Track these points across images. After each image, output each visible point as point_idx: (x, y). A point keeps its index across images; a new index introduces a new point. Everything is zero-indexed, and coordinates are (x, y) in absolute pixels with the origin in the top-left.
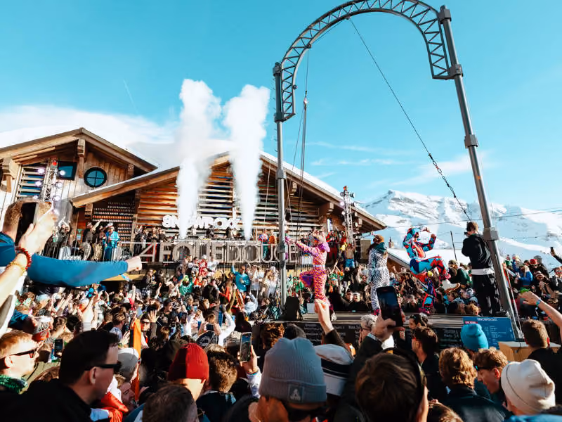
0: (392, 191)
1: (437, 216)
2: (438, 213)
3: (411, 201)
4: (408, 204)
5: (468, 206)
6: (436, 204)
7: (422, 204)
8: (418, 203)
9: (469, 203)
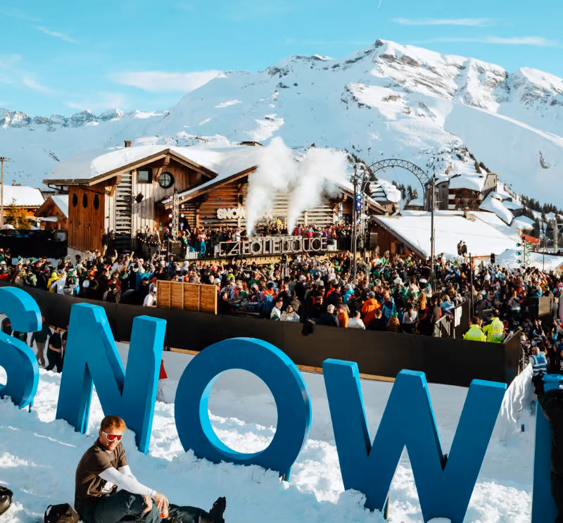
0: (382, 41)
1: (452, 91)
2: (456, 87)
3: (412, 62)
4: (407, 67)
5: (507, 77)
6: (455, 71)
7: (430, 69)
8: (424, 66)
9: (510, 73)
